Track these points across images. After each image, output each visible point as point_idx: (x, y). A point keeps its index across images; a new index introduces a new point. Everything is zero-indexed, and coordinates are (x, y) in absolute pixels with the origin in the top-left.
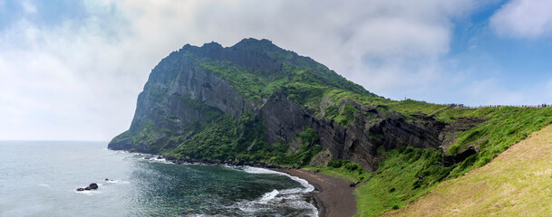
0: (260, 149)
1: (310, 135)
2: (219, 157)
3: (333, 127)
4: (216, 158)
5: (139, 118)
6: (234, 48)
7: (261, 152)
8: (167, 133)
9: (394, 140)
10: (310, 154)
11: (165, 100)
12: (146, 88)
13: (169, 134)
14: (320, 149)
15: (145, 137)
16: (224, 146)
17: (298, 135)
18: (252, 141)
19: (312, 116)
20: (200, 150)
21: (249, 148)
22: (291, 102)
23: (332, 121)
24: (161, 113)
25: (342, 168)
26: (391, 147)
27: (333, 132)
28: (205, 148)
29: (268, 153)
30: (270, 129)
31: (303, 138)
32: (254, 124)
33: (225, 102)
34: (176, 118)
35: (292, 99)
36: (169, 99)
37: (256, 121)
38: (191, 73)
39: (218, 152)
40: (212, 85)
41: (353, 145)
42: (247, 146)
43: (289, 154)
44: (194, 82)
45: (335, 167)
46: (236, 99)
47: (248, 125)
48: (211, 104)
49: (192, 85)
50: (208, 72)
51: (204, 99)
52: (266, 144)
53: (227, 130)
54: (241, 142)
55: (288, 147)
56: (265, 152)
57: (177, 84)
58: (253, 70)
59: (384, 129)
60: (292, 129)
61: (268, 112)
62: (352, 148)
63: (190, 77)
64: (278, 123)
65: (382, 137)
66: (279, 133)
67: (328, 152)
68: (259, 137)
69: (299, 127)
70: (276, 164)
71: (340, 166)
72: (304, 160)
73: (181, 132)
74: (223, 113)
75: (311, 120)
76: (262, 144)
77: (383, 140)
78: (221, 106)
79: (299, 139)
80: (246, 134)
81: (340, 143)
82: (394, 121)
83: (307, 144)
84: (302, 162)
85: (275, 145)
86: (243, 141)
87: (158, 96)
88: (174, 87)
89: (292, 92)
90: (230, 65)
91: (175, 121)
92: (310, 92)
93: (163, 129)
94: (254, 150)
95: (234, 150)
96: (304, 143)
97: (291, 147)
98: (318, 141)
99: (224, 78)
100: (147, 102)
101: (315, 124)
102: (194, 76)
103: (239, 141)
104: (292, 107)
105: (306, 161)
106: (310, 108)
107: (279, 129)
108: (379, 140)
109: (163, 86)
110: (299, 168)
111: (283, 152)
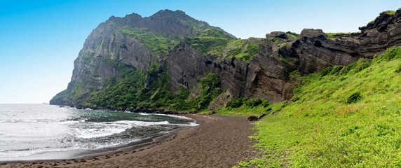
0: (162, 97)
1: (211, 79)
2: (122, 105)
3: (234, 66)
4: (119, 106)
5: (74, 79)
6: (152, 18)
7: (162, 101)
8: (90, 89)
9: (314, 61)
10: (209, 98)
11: (92, 62)
12: (80, 54)
13: (92, 90)
14: (221, 92)
15: (75, 93)
16: (129, 95)
17: (198, 81)
18: (155, 90)
19: (214, 61)
20: (106, 99)
21: (152, 97)
22: (193, 50)
23: (234, 59)
24: (88, 72)
25: (243, 107)
26: (309, 70)
27: (234, 70)
28: (111, 97)
29: (169, 101)
30: (173, 78)
31: (204, 82)
32: (159, 75)
33: (137, 59)
34: (98, 76)
35: (195, 47)
36: (95, 61)
37: (161, 71)
38: (112, 38)
39: (122, 100)
40: (127, 46)
41: (257, 79)
42: (150, 95)
43: (188, 101)
44: (114, 45)
45: (234, 107)
46: (145, 54)
47: (153, 75)
48: (126, 62)
49: (112, 48)
50: (125, 35)
51: (121, 58)
52: (168, 92)
53: (135, 82)
54: (145, 91)
55: (189, 93)
56: (167, 99)
57: (101, 47)
58: (168, 35)
59: (298, 51)
60: (193, 76)
61: (172, 62)
62: (256, 82)
63: (111, 42)
64: (181, 71)
65: (295, 59)
66: (181, 81)
67: (228, 93)
68: (162, 86)
69: (201, 73)
70: (174, 110)
71: (240, 105)
72: (202, 104)
73: (101, 88)
74: (135, 69)
75: (213, 65)
76: (165, 93)
77: (297, 63)
78: (134, 63)
79: (200, 85)
80: (150, 84)
81: (241, 80)
82: (312, 40)
83: (208, 88)
84: (199, 106)
85: (177, 93)
86: (147, 91)
87: (87, 59)
88: (99, 50)
89: (195, 42)
90: (147, 31)
91: (97, 79)
92: (214, 42)
93: (87, 86)
94: (156, 99)
95: (137, 99)
96: (204, 87)
97: (191, 93)
98: (218, 85)
99: (136, 38)
100: (79, 65)
101: (217, 69)
102: (114, 40)
103: (143, 91)
104: (195, 54)
105: (205, 105)
106: (212, 54)
107: (181, 77)
108: (291, 64)
109: (92, 51)
110: (195, 112)
111: (184, 99)
